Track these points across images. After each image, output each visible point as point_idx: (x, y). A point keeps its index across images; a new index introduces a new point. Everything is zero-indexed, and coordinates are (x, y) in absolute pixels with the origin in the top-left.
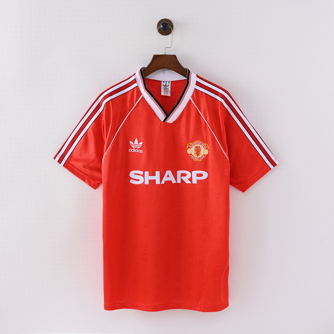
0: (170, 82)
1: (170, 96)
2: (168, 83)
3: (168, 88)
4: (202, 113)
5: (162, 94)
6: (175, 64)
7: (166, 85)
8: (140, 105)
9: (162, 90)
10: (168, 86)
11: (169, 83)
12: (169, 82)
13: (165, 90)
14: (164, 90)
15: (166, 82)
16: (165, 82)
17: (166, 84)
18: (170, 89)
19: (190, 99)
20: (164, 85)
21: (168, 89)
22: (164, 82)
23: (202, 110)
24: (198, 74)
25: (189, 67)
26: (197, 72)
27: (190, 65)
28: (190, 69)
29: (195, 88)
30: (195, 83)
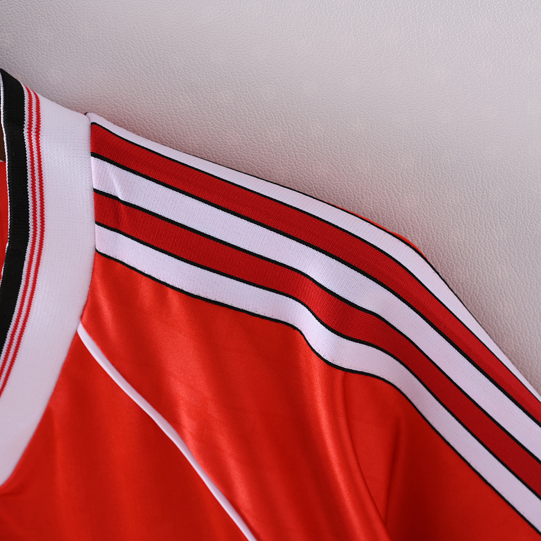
24: (120, 81)
25: (37, 38)
26: (112, 69)
27: (32, 19)
28: (47, 53)
29: (97, 249)
30: (87, 207)
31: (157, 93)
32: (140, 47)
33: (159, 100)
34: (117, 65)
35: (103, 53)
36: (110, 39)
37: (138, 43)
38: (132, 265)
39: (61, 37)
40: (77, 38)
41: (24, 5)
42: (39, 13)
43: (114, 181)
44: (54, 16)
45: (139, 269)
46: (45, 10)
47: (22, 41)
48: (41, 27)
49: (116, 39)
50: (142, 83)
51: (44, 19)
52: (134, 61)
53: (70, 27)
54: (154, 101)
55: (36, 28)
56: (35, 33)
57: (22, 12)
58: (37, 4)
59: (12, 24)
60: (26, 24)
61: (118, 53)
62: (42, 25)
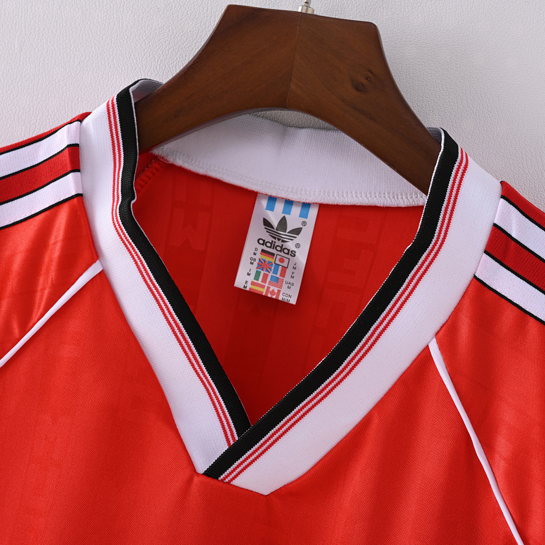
0: (313, 213)
1: (293, 301)
2: (296, 210)
3: (290, 245)
4: (502, 465)
5: (244, 278)
6: (358, 87)
7: (283, 223)
8: (75, 325)
9: (251, 249)
10: (297, 231)
11: (304, 215)
12: (306, 206)
13: (268, 259)
14: (259, 256)
15: (289, 203)
16: (279, 207)
17: (284, 220)
18: (302, 257)
19: (427, 348)
20: (267, 223)
21: (293, 254)
22: (272, 199)
23: (503, 445)
24: (513, 175)
25: (460, 125)
26: (510, 164)
27: (463, 110)
28: (464, 138)
29: (477, 275)
30: (482, 236)
31: (540, 192)
32: (540, 153)
33: (540, 198)
34: (517, 162)
35: (509, 150)
36: (519, 141)
37: (540, 149)
38: (503, 294)
39: (480, 129)
40: (492, 133)
41: (461, 99)
42: (470, 108)
43: (514, 222)
44: (481, 112)
45: (509, 298)
46: (476, 106)
47: (447, 125)
48: (467, 118)
49: (524, 142)
50: (531, 181)
51: (472, 113)
52: (531, 163)
53: (490, 123)
54: (535, 198)
55: (463, 117)
56: (460, 121)
57: (457, 103)
58: (471, 100)
59: (445, 110)
60: (456, 113)
61: (521, 153)
62: (468, 117)
